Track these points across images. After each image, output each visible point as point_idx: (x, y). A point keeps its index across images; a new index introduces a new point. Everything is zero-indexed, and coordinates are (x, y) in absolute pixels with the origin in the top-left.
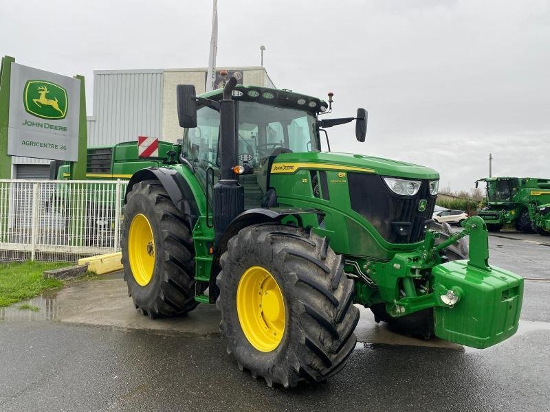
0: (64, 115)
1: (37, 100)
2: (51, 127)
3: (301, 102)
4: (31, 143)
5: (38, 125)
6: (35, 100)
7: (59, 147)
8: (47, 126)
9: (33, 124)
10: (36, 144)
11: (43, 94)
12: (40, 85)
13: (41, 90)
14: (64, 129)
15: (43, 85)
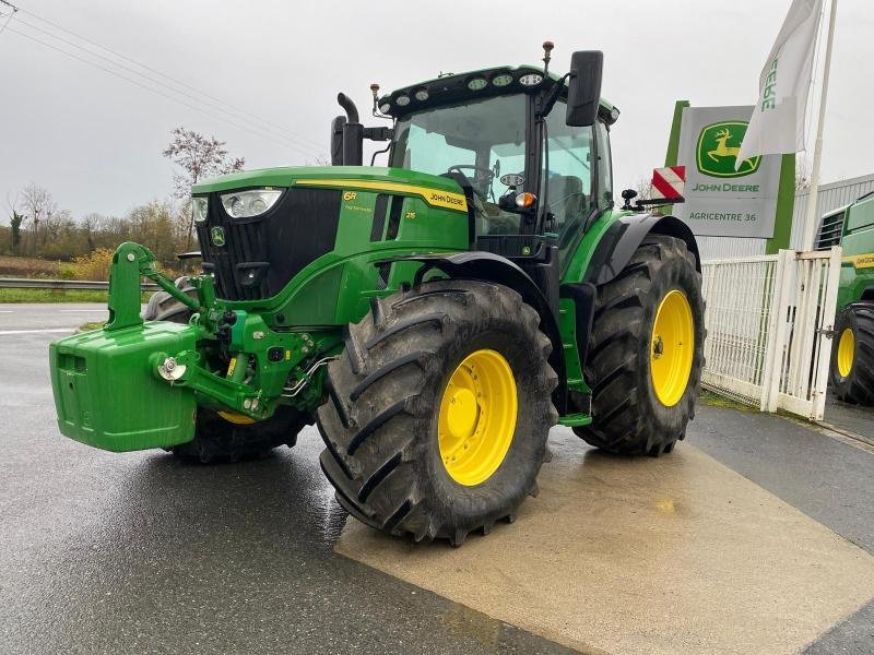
0: (754, 168)
1: (714, 152)
2: (733, 188)
3: (477, 85)
4: (703, 216)
5: (714, 188)
6: (710, 153)
7: (743, 218)
8: (727, 188)
9: (706, 188)
10: (709, 216)
11: (722, 141)
12: (719, 129)
13: (720, 137)
14: (755, 189)
15: (723, 128)
